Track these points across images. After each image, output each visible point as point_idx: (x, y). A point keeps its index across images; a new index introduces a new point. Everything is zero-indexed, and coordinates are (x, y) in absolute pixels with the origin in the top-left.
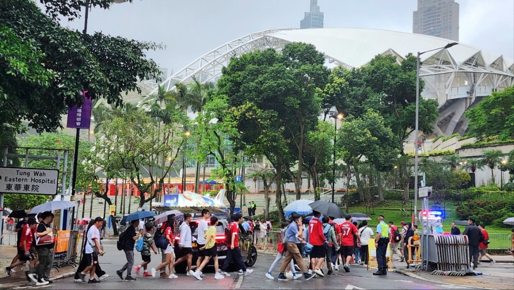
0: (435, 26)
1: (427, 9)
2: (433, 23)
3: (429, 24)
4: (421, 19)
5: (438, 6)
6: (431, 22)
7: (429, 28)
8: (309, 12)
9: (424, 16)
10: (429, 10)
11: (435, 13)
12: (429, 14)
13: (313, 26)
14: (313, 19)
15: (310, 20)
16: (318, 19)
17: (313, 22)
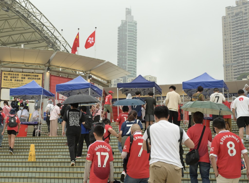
0: (243, 28)
1: (234, 14)
2: (240, 26)
3: (237, 27)
4: (230, 22)
5: (244, 12)
6: (239, 25)
7: (237, 29)
8: (125, 19)
9: (232, 20)
10: (237, 14)
11: (242, 17)
12: (237, 18)
13: (129, 31)
14: (129, 25)
15: (126, 27)
16: (133, 26)
17: (129, 28)
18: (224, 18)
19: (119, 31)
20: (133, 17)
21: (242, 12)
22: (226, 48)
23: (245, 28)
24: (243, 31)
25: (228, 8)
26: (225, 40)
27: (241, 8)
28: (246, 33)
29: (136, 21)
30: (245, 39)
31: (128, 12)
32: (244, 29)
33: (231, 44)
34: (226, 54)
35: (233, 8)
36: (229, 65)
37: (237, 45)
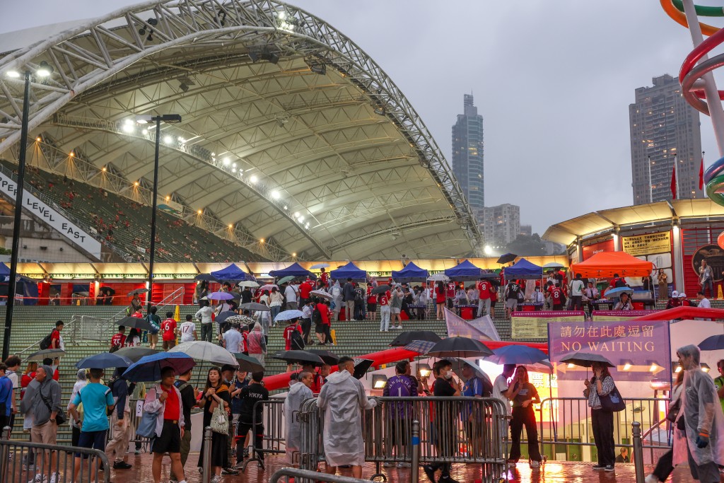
0: (665, 123)
2: (661, 120)
3: (656, 120)
4: (643, 114)
5: (667, 95)
6: (659, 117)
7: (655, 125)
8: (463, 113)
10: (655, 100)
11: (664, 104)
12: (655, 108)
13: (470, 132)
14: (470, 123)
15: (466, 125)
16: (477, 124)
17: (470, 128)
18: (633, 108)
19: (453, 132)
20: (476, 108)
21: (664, 96)
22: (636, 157)
23: (669, 122)
24: (666, 127)
25: (640, 91)
26: (635, 143)
27: (662, 90)
28: (670, 132)
29: (481, 116)
30: (670, 141)
31: (469, 100)
32: (667, 125)
33: (645, 150)
34: (636, 166)
35: (648, 89)
36: (643, 185)
37: (655, 151)
